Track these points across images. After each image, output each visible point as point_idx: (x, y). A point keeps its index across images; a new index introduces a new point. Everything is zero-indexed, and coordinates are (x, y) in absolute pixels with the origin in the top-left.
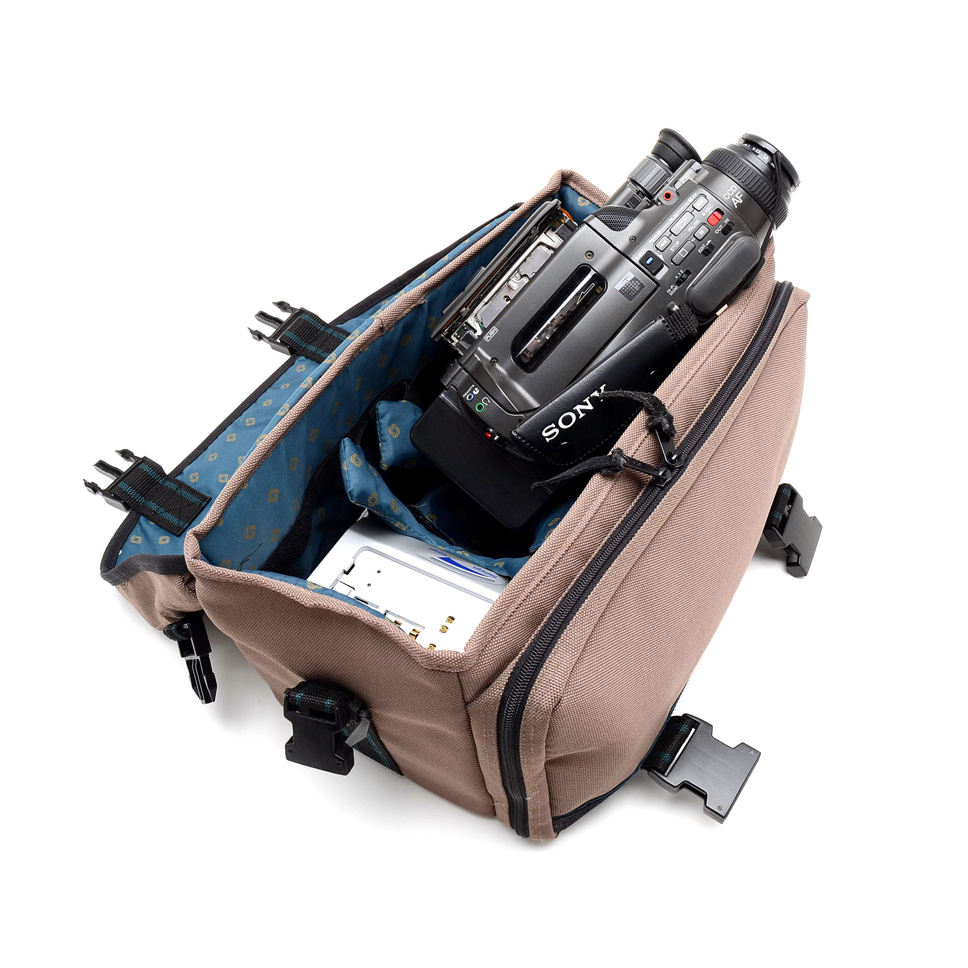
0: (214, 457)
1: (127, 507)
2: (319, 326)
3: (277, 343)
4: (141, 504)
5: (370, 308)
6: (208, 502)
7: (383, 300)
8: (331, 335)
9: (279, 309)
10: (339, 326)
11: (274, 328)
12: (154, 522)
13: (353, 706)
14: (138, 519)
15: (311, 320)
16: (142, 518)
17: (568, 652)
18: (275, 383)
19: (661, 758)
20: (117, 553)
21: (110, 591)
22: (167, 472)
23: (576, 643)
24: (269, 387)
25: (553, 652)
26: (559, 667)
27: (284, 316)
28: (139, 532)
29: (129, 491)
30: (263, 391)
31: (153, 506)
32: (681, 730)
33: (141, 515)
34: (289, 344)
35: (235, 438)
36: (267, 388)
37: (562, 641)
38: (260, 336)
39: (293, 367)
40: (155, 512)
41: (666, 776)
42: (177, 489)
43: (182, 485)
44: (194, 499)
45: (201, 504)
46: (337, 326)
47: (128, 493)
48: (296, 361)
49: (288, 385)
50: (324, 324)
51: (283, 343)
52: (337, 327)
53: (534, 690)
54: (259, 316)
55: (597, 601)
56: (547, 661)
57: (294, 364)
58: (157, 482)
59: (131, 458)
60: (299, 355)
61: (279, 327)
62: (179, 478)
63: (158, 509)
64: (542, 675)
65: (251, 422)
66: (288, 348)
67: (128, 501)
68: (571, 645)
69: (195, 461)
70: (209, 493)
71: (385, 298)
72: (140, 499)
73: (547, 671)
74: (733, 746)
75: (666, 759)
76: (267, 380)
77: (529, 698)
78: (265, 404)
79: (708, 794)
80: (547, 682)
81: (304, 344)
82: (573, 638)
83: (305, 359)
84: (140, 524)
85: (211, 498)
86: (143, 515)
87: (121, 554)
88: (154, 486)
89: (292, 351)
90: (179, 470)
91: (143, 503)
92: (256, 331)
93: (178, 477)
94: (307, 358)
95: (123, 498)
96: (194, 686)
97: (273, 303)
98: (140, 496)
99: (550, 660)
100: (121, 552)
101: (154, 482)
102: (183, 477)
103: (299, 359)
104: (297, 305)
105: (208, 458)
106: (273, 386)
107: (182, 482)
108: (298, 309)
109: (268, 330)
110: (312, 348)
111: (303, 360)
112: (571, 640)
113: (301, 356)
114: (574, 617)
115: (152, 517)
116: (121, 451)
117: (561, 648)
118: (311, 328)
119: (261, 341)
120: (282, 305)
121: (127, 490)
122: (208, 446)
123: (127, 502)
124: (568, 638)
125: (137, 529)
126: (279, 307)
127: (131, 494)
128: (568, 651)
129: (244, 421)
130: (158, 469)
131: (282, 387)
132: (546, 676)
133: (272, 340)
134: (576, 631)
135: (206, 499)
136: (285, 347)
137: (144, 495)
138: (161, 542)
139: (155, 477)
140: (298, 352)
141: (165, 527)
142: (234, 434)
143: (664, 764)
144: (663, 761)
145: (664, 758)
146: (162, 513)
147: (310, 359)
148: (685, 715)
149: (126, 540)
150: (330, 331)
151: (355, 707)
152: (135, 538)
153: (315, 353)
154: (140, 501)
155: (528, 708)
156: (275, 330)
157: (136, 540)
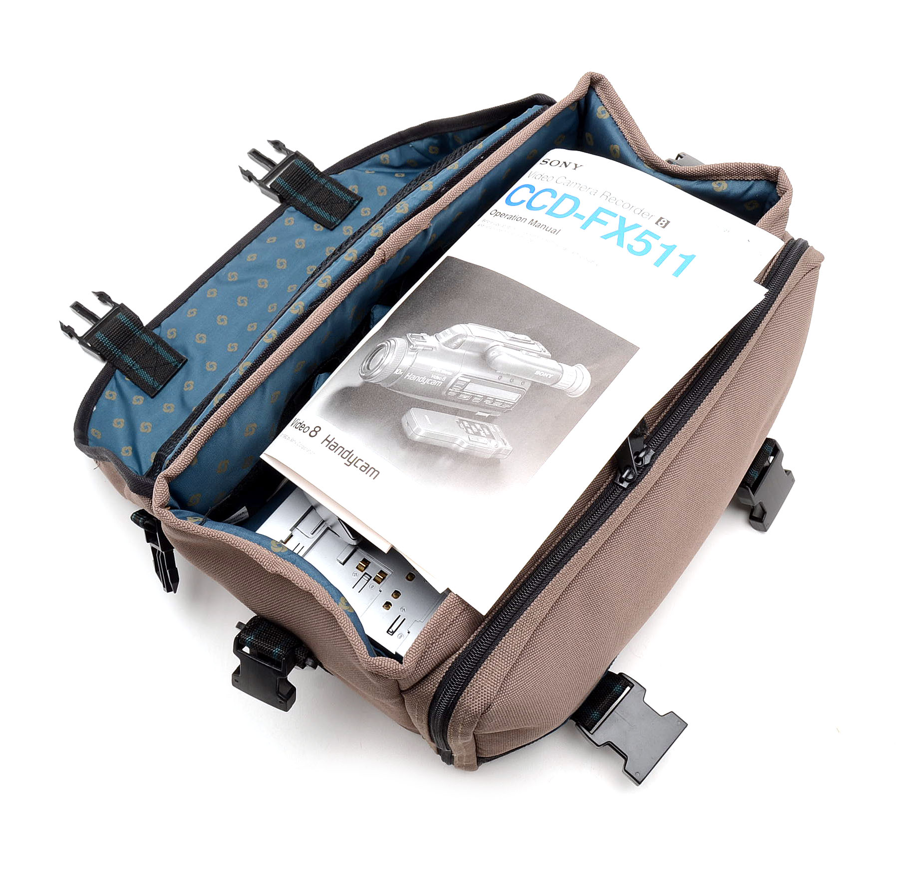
0: (193, 313)
1: (103, 358)
2: (312, 174)
3: (266, 188)
4: (117, 356)
5: (367, 160)
6: (184, 364)
7: (382, 153)
8: (324, 187)
9: (274, 149)
10: (333, 176)
11: (267, 169)
12: (129, 378)
13: (300, 654)
14: (114, 373)
15: (304, 167)
16: (118, 372)
17: (504, 660)
18: (262, 234)
19: (590, 716)
20: (91, 408)
21: (83, 462)
22: (145, 323)
23: (513, 651)
24: (255, 238)
25: (489, 658)
26: (493, 674)
27: (278, 158)
28: (114, 388)
29: (105, 343)
30: (248, 242)
31: (128, 360)
32: (614, 690)
33: (116, 369)
34: (279, 191)
35: (215, 294)
36: (253, 239)
37: (499, 648)
38: (250, 177)
39: (281, 217)
40: (131, 368)
41: (592, 734)
42: (154, 345)
43: (159, 340)
44: (171, 359)
45: (176, 366)
46: (330, 176)
47: (105, 344)
48: (285, 212)
49: (274, 239)
50: (318, 172)
51: (273, 189)
52: (331, 178)
53: (466, 693)
54: (251, 154)
55: (540, 608)
56: (482, 667)
57: (282, 215)
58: (134, 335)
59: (108, 302)
60: (289, 205)
61: (272, 170)
62: (156, 331)
63: (133, 365)
64: (475, 680)
65: (233, 277)
66: (278, 196)
67: (105, 353)
68: (507, 652)
69: (174, 314)
70: (186, 353)
71: (385, 152)
72: (116, 352)
73: (481, 677)
74: (662, 714)
75: (594, 717)
76: (254, 229)
77: (460, 699)
78: (249, 259)
79: (628, 758)
80: (479, 688)
81: (294, 193)
82: (511, 646)
83: (295, 210)
84: (116, 379)
85: (187, 360)
86: (119, 369)
87: (96, 410)
88: (131, 338)
89: (282, 199)
90: (157, 322)
91: (119, 356)
92: (247, 171)
93: (156, 329)
94: (297, 209)
95: (99, 350)
96: (157, 570)
97: (269, 141)
98: (116, 348)
99: (485, 666)
100: (95, 409)
101: (131, 334)
102: (161, 330)
103: (288, 209)
104: (292, 147)
105: (187, 313)
106: (259, 237)
107: (159, 337)
108: (293, 152)
109: (260, 172)
110: (302, 199)
111: (292, 212)
112: (508, 647)
113: (291, 206)
114: (515, 625)
115: (128, 372)
116: (98, 292)
117: (497, 655)
118: (303, 176)
119: (252, 182)
120: (278, 145)
121: (104, 341)
122: (188, 298)
123: (103, 354)
124: (505, 645)
125: (112, 383)
126: (274, 147)
127: (108, 345)
128: (504, 658)
129: (226, 275)
130: (135, 320)
131: (268, 241)
132: (479, 681)
133: (262, 183)
134: (514, 638)
135: (182, 360)
136: (275, 194)
137: (121, 347)
138: (135, 403)
139: (132, 328)
140: (288, 201)
141: (140, 385)
142: (215, 290)
143: (591, 722)
144: (591, 718)
145: (593, 716)
146: (137, 369)
147: (300, 211)
148: (621, 674)
149: (101, 394)
150: (323, 181)
151: (302, 656)
152: (110, 394)
153: (305, 205)
154: (116, 353)
155: (458, 708)
156: (267, 172)
157: (111, 395)
